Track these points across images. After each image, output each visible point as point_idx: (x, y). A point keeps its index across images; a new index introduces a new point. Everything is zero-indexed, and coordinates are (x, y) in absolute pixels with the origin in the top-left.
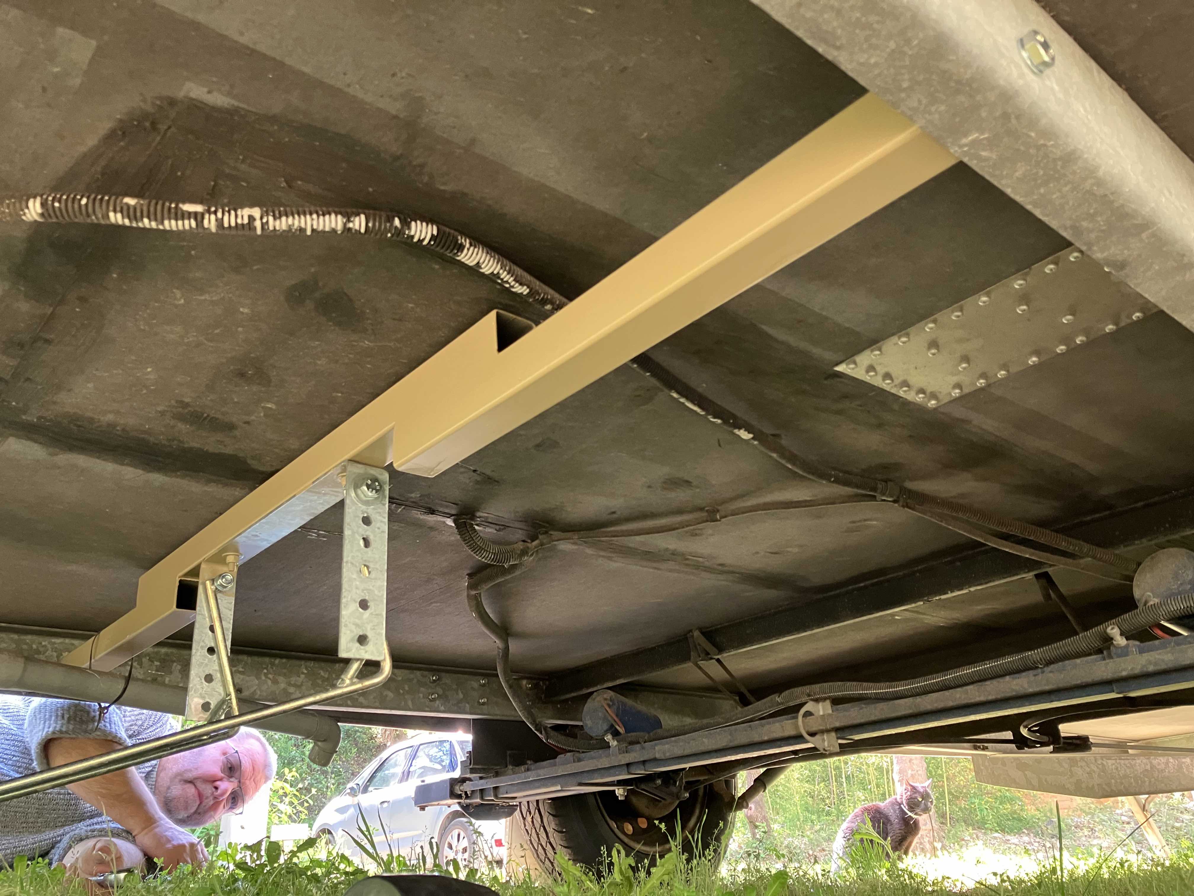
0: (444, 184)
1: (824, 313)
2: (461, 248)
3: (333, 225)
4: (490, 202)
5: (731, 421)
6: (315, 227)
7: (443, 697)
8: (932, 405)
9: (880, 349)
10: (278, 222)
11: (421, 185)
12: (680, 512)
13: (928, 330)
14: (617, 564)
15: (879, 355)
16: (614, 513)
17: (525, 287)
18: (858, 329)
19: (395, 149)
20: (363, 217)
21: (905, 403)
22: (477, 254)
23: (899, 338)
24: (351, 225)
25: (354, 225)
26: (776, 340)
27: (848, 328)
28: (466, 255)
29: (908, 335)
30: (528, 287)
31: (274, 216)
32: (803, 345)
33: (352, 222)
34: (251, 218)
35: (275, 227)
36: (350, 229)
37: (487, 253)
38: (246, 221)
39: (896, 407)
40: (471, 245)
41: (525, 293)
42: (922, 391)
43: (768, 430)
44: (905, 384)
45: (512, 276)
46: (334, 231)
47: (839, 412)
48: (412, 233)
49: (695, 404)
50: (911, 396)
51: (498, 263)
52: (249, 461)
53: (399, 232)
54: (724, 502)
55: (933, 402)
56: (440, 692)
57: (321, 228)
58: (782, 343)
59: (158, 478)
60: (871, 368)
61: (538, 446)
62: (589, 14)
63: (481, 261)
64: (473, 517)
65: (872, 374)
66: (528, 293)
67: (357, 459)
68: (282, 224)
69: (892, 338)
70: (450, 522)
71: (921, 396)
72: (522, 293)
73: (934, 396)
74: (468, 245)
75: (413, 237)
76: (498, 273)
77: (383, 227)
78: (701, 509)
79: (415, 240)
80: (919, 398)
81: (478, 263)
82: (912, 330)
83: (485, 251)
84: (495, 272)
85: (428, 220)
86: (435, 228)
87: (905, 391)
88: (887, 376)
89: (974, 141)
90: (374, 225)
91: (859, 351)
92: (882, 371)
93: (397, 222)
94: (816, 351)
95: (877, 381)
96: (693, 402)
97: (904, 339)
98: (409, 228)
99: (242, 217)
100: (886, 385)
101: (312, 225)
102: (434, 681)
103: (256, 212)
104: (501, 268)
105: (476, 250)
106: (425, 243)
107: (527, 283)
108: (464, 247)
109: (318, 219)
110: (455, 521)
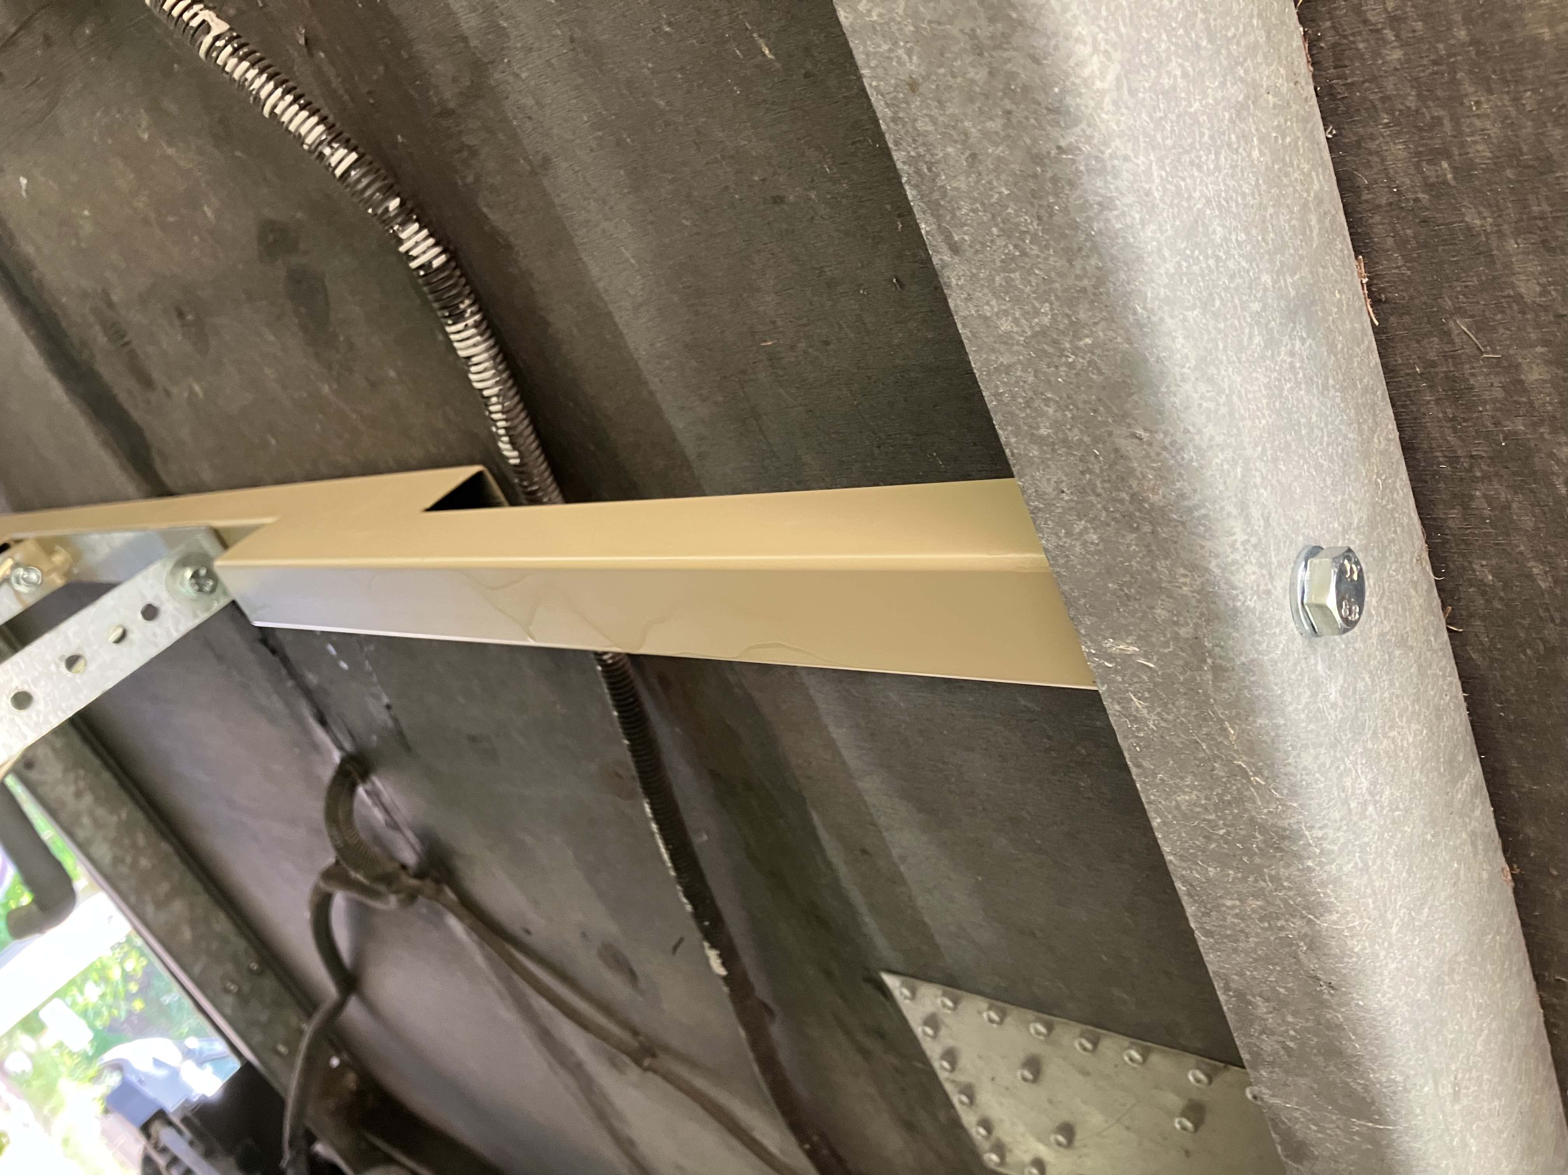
0: (488, 206)
1: (903, 868)
2: (458, 317)
3: (303, 131)
4: (537, 288)
5: (707, 923)
6: (278, 111)
7: (243, 999)
8: (991, 1160)
9: (956, 1002)
10: (233, 61)
11: (460, 183)
12: (606, 1009)
13: (1032, 1031)
14: (508, 1014)
15: (949, 1008)
16: (528, 932)
17: (516, 453)
18: (939, 939)
19: (449, 94)
20: (354, 156)
21: (956, 1123)
22: (475, 345)
23: (990, 1008)
24: (327, 151)
25: (332, 154)
26: (822, 851)
27: (925, 924)
28: (459, 332)
29: (1003, 1015)
30: (521, 456)
31: (235, 50)
32: (856, 897)
33: (332, 148)
34: (205, 27)
35: (225, 64)
36: (321, 155)
37: (494, 358)
38: (195, 23)
39: (942, 1117)
40: (476, 325)
41: (512, 461)
42: (986, 1124)
43: (762, 990)
44: (969, 1091)
45: (506, 420)
46: (300, 139)
47: (865, 1053)
48: (403, 236)
49: (667, 849)
50: (969, 1119)
51: (497, 383)
52: (154, 454)
53: (385, 219)
54: (667, 1049)
55: (994, 1157)
56: (246, 988)
57: (285, 118)
58: (829, 864)
59: (57, 390)
60: (932, 1021)
61: (473, 739)
62: (764, 55)
63: (475, 360)
64: (365, 776)
65: (929, 1031)
66: (515, 466)
67: (225, 536)
68: (239, 69)
69: (980, 998)
70: (336, 757)
71: (982, 1131)
72: (508, 458)
73: (1000, 1148)
74: (470, 322)
75: (400, 242)
76: (489, 398)
77: (368, 193)
78: (635, 1033)
79: (403, 249)
80: (978, 1133)
81: (469, 358)
82: (1014, 1013)
83: (493, 352)
84: (486, 393)
85: (441, 240)
86: (443, 258)
87: (962, 1102)
88: (951, 1055)
89: (1127, 658)
90: (359, 181)
91: (929, 980)
92: (947, 1040)
93: (394, 204)
94: (870, 924)
95: (933, 1050)
96: (667, 843)
97: (994, 1016)
98: (403, 224)
99: (196, 15)
100: (940, 1066)
101: (275, 106)
102: (250, 971)
103: (219, 26)
104: (497, 396)
105: (478, 338)
106: (414, 264)
107: (522, 448)
108: (465, 320)
109: (291, 105)
110: (343, 761)
